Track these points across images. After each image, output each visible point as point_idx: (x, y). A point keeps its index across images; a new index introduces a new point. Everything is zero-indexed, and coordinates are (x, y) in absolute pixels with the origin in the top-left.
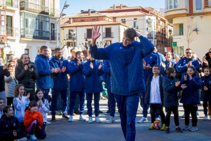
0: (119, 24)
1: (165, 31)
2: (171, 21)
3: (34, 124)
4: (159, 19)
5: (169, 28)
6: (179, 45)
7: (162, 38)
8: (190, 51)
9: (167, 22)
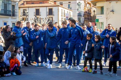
0: (58, 6)
1: (90, 11)
2: (95, 5)
3: (16, 66)
4: (86, 2)
5: (93, 9)
6: (100, 21)
7: (88, 16)
8: (111, 26)
9: (92, 5)
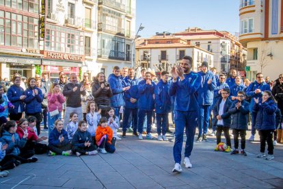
0: (194, 47)
1: (239, 55)
2: (245, 45)
3: (104, 138)
4: (234, 43)
5: (244, 52)
6: (252, 69)
7: (236, 62)
8: (261, 75)
9: (241, 46)
